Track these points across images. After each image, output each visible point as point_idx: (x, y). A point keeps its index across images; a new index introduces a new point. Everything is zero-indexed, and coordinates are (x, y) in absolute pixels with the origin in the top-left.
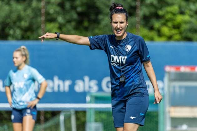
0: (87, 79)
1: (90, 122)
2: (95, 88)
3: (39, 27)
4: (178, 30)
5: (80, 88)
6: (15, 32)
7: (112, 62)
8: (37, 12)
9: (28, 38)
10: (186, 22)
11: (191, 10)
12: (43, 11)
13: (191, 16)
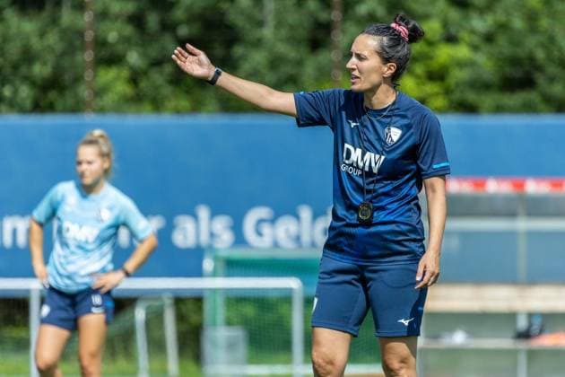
0: (203, 213)
1: (214, 324)
2: (225, 238)
3: (78, 79)
4: (438, 83)
5: (185, 237)
6: (16, 92)
7: (344, 163)
8: (73, 40)
9: (50, 108)
10: (461, 64)
11: (473, 32)
12: (89, 36)
13: (475, 48)
